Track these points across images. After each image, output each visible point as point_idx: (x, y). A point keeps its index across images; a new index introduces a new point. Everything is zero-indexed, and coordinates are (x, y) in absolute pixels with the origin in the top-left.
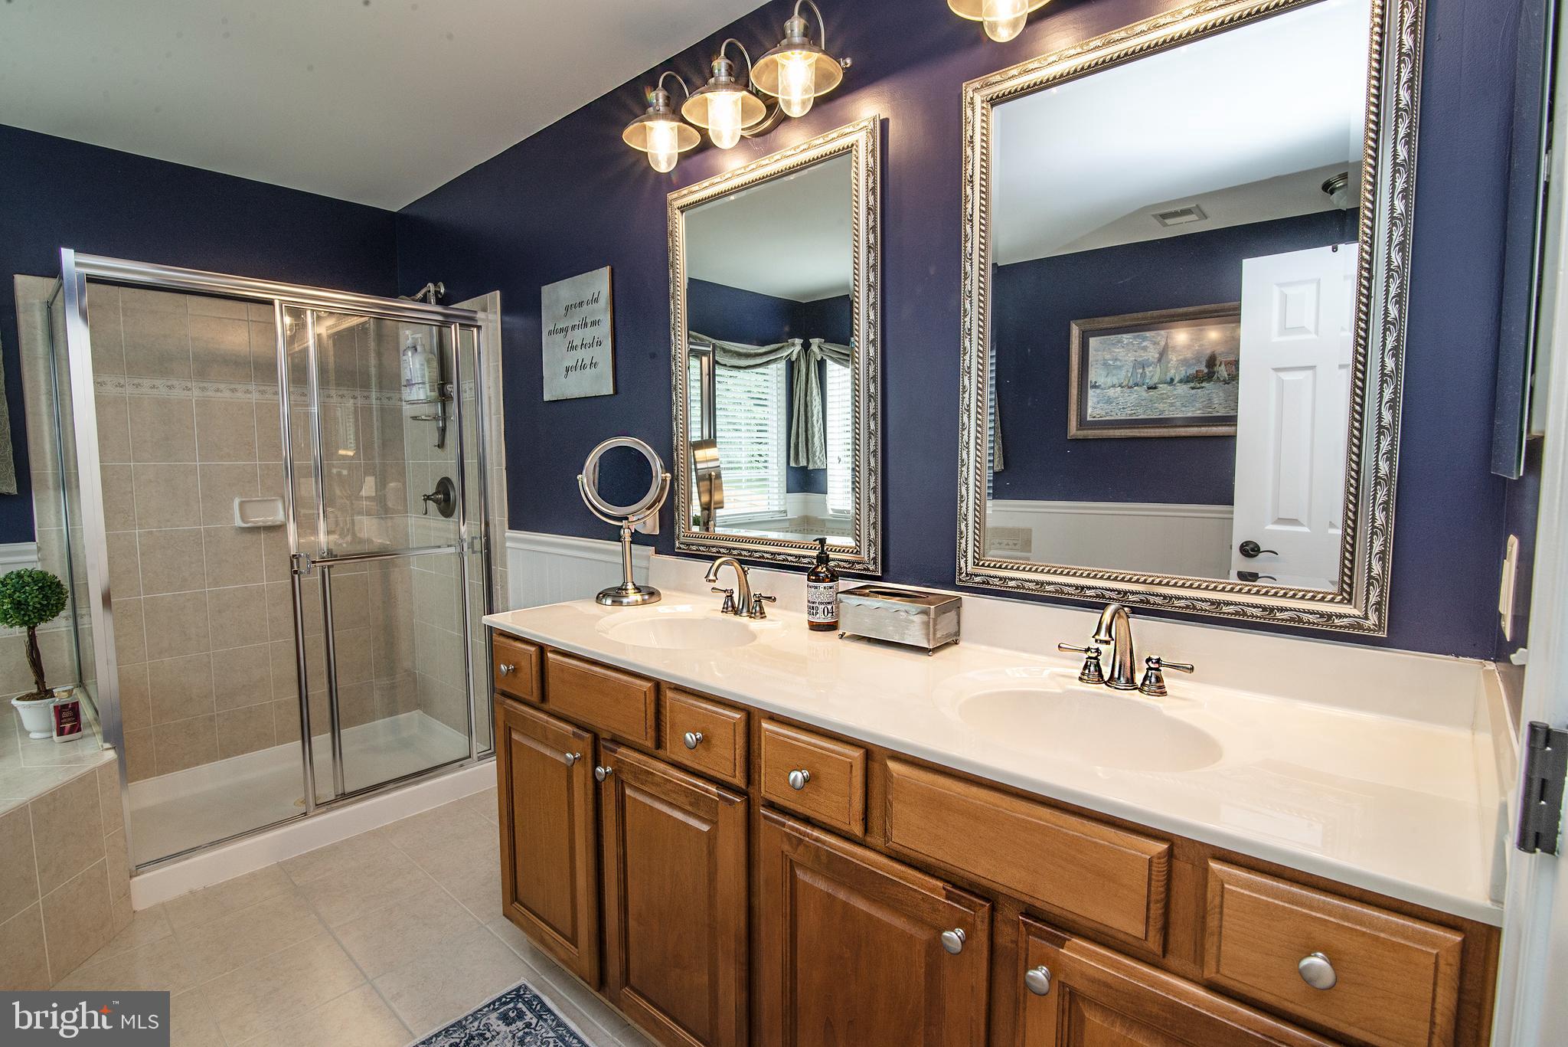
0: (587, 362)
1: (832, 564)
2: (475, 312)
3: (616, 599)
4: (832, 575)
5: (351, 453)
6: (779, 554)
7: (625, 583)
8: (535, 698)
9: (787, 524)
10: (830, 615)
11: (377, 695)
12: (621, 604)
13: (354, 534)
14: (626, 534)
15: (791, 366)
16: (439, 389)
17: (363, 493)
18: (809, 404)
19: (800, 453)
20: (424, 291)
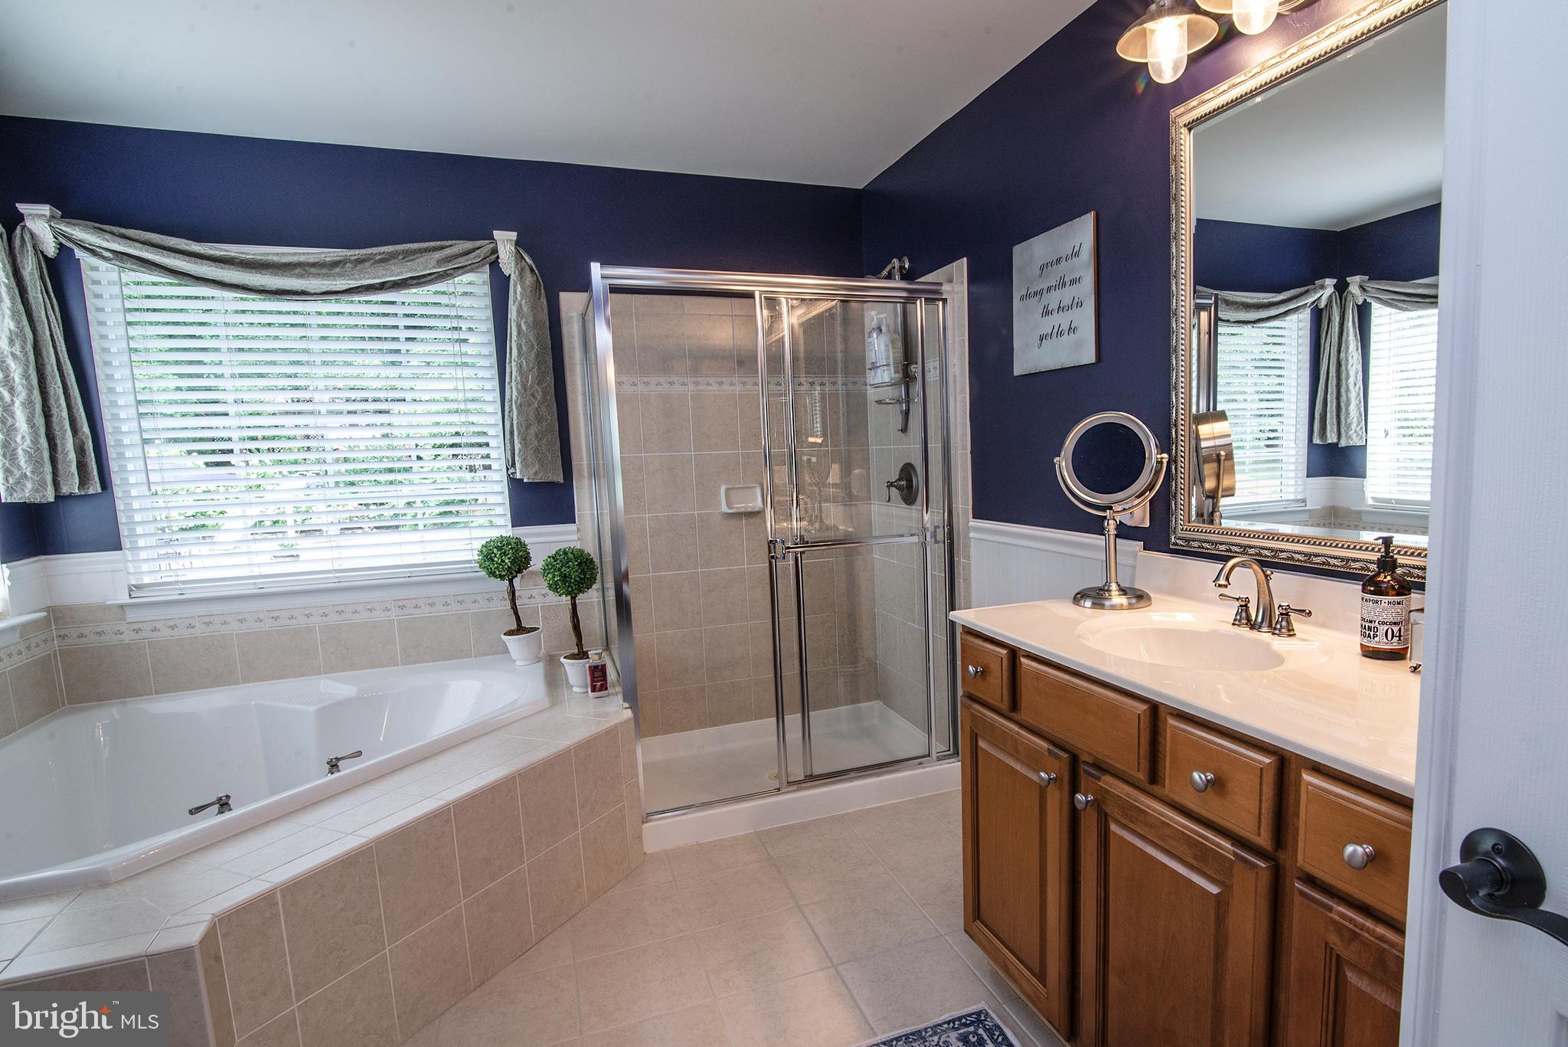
0: (1065, 327)
1: (1399, 571)
2: (940, 284)
3: (1097, 601)
4: (1401, 587)
5: (819, 440)
6: (1317, 555)
7: (1108, 583)
8: (1004, 706)
9: (1306, 517)
10: (1396, 639)
11: (841, 681)
12: (1102, 607)
13: (822, 521)
14: (1111, 527)
15: (1318, 316)
16: (903, 370)
17: (830, 480)
18: (1343, 363)
19: (1328, 427)
20: (888, 268)
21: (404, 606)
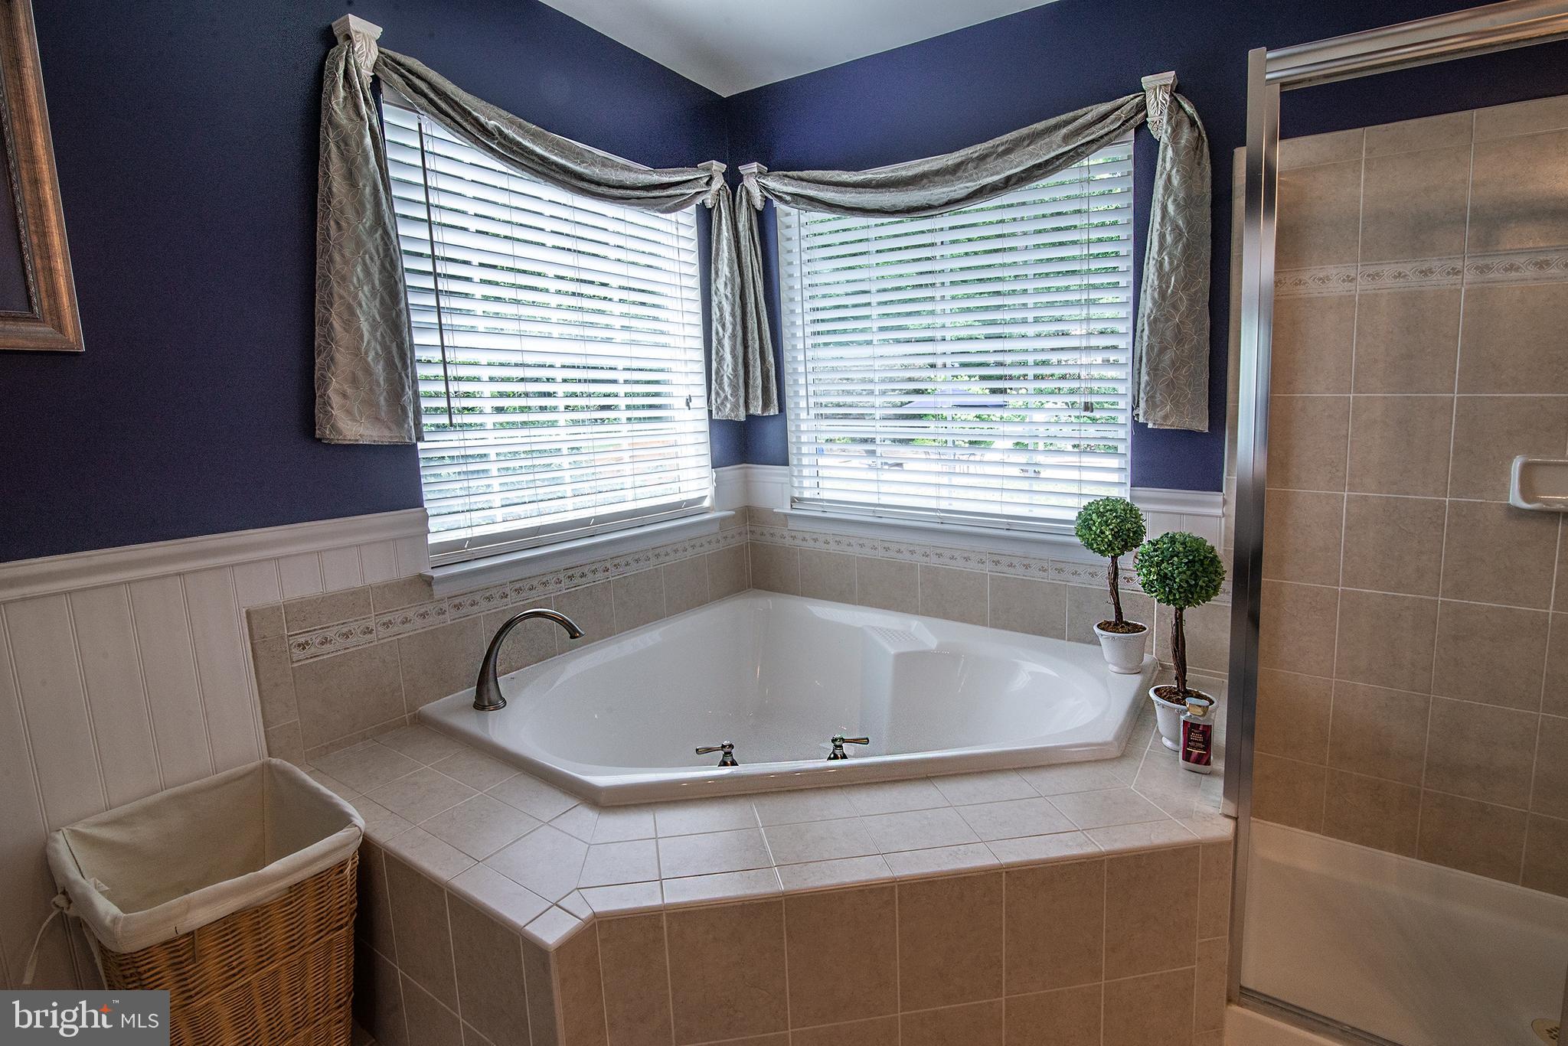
21: (998, 562)
